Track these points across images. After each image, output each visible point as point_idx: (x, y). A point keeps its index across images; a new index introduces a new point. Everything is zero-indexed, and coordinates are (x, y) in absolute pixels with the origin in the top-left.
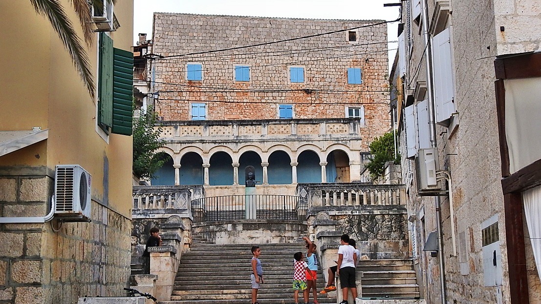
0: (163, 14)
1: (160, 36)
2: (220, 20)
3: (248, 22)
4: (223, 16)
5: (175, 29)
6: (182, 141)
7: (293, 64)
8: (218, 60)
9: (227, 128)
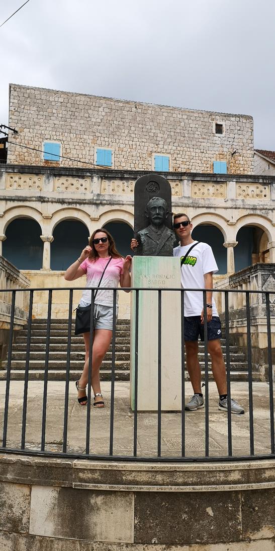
0: (20, 87)
1: (15, 109)
2: (83, 98)
3: (112, 103)
4: (85, 95)
5: (32, 104)
6: (9, 197)
7: (158, 152)
8: (78, 140)
9: (81, 181)
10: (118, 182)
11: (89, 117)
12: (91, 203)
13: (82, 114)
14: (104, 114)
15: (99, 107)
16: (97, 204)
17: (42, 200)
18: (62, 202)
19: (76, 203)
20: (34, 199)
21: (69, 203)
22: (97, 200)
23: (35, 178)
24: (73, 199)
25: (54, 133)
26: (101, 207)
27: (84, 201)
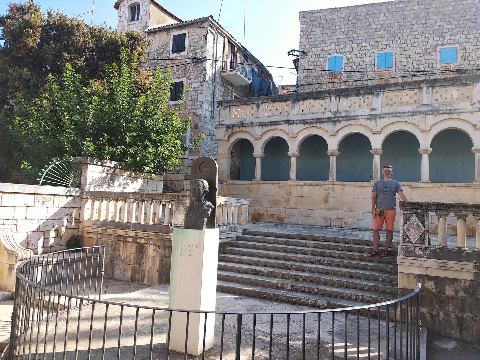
0: (308, 13)
1: (303, 33)
2: (364, 9)
3: (394, 6)
4: (366, 5)
5: (318, 25)
7: (444, 44)
11: (370, 25)
13: (363, 24)
14: (384, 18)
15: (380, 13)
18: (305, 122)
20: (283, 122)
21: (310, 123)
22: (334, 118)
23: (284, 104)
24: (313, 119)
25: (337, 47)
26: (338, 124)
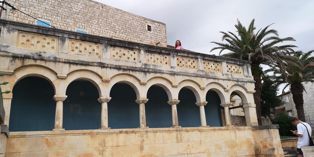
6: (72, 60)
8: (63, 22)
9: (131, 52)
10: (157, 56)
11: (71, 7)
12: (141, 70)
13: (66, 5)
14: (81, 7)
15: (78, 2)
16: (145, 71)
17: (102, 65)
18: (118, 68)
19: (129, 70)
20: (96, 64)
21: (124, 70)
22: (145, 68)
23: (94, 46)
24: (127, 67)
25: (45, 14)
26: (148, 74)
27: (136, 69)
